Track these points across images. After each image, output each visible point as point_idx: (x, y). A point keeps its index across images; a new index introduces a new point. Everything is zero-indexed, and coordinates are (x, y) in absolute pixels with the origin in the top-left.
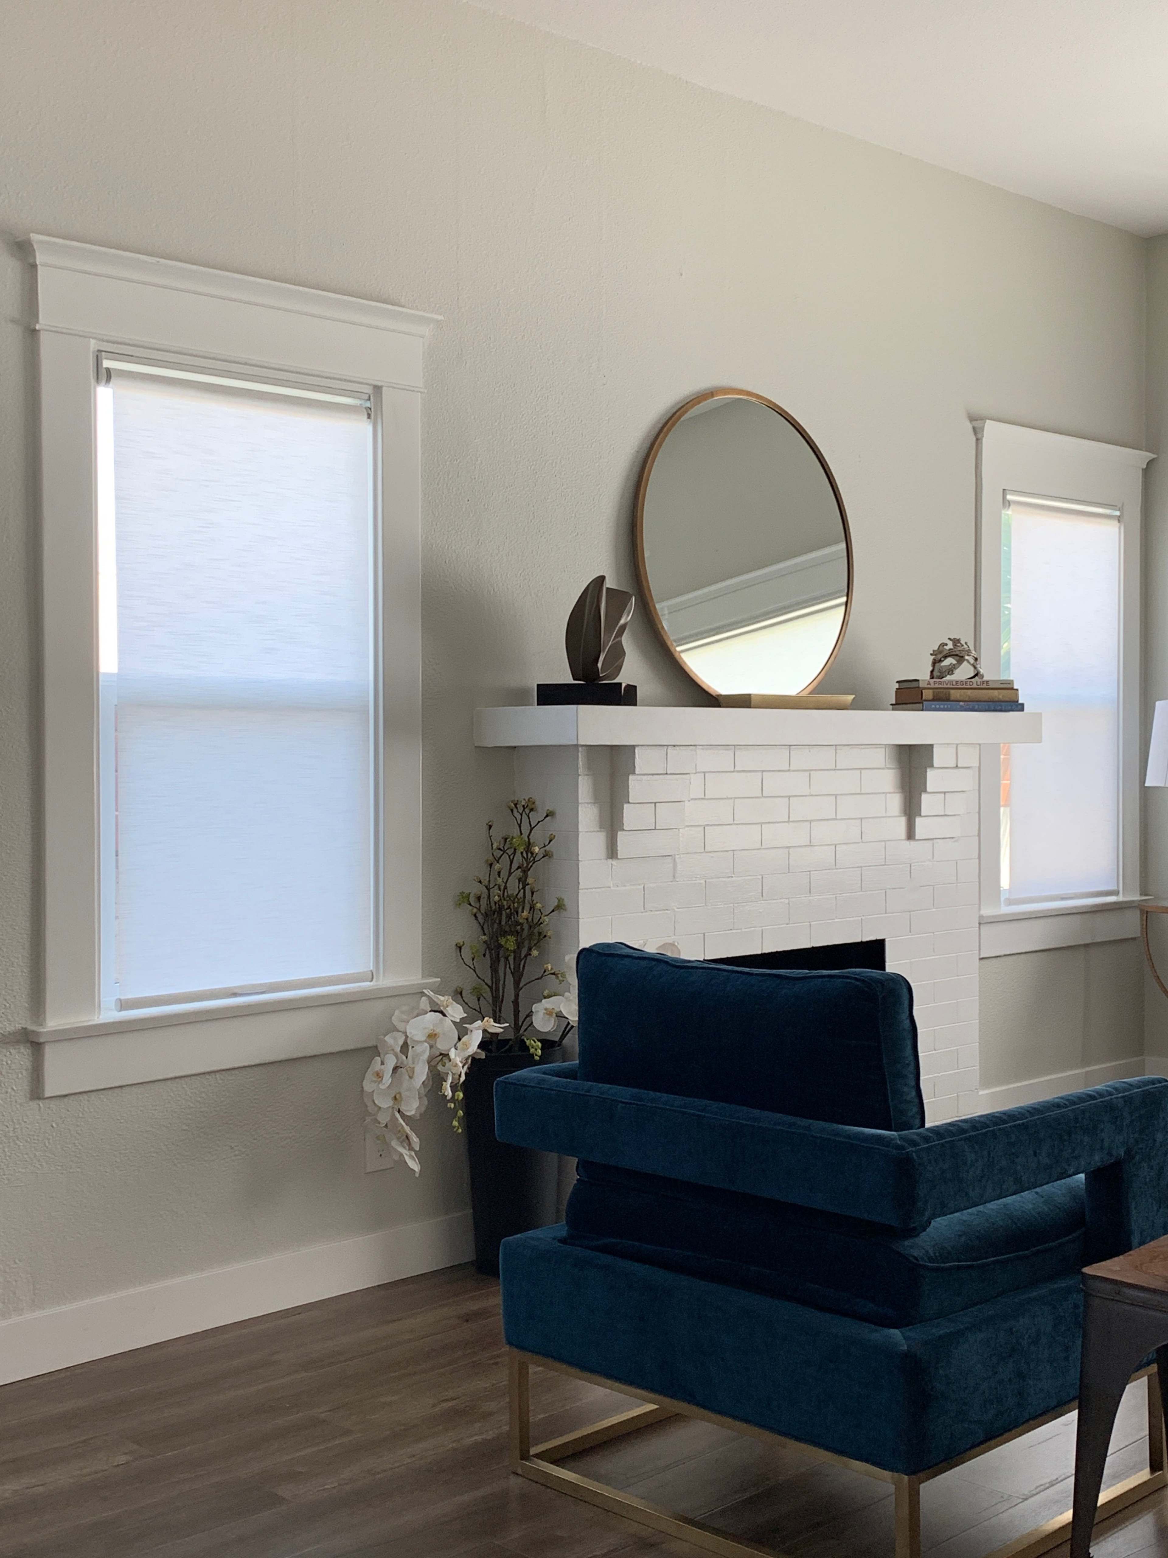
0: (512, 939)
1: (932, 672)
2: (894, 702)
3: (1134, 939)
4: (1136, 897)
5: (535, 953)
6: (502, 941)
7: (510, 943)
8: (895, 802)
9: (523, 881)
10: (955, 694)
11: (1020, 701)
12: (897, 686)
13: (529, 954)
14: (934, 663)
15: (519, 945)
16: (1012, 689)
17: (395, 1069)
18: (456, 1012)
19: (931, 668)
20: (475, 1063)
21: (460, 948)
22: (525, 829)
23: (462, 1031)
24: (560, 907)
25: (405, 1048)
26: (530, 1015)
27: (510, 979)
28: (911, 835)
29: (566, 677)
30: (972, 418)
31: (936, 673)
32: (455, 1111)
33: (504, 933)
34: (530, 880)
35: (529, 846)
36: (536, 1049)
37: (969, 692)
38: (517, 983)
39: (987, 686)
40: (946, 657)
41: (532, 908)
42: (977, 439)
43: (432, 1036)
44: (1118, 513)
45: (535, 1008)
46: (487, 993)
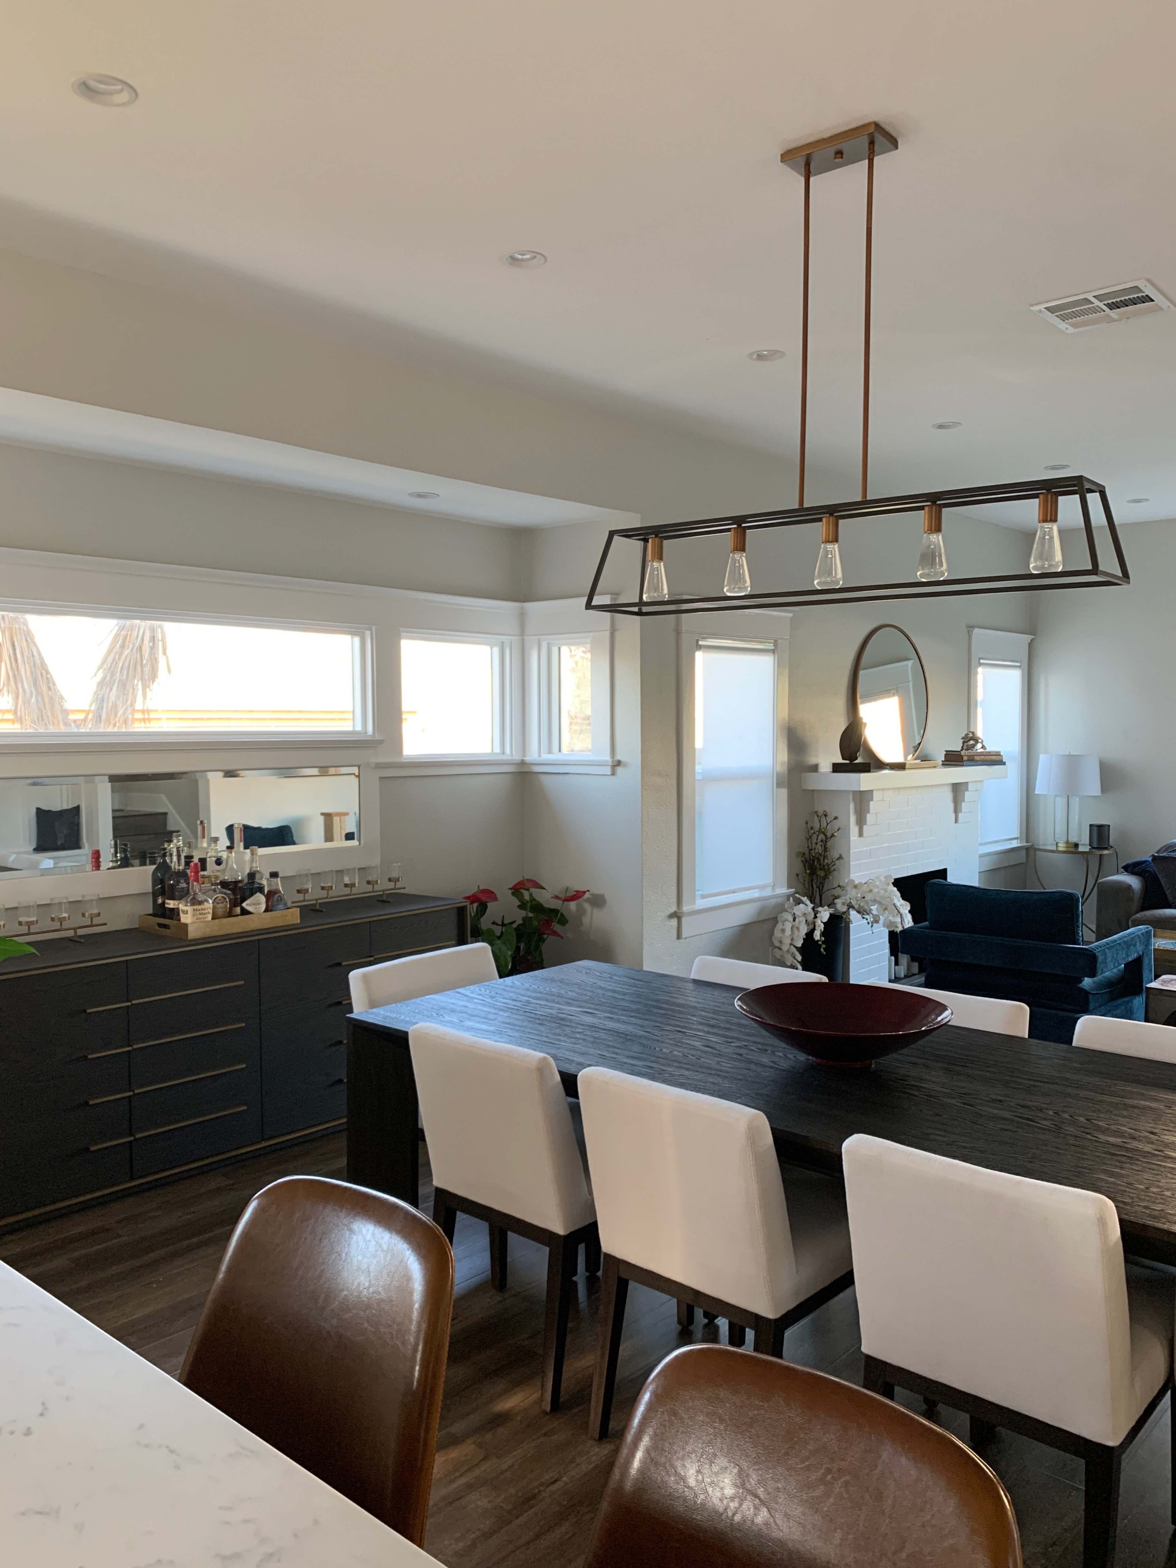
0: (822, 872)
1: (962, 747)
2: (944, 760)
3: (1023, 863)
4: (1025, 844)
8: (951, 806)
9: (824, 846)
10: (977, 758)
11: (1004, 761)
12: (945, 753)
13: (827, 878)
14: (964, 743)
16: (1000, 755)
18: (811, 905)
19: (962, 745)
21: (797, 875)
22: (824, 825)
24: (839, 858)
25: (795, 919)
27: (818, 889)
28: (956, 821)
30: (968, 627)
31: (965, 748)
33: (818, 869)
34: (827, 846)
35: (826, 832)
37: (983, 757)
39: (989, 754)
40: (969, 740)
41: (828, 858)
42: (969, 636)
43: (804, 914)
44: (1019, 664)
45: (837, 901)
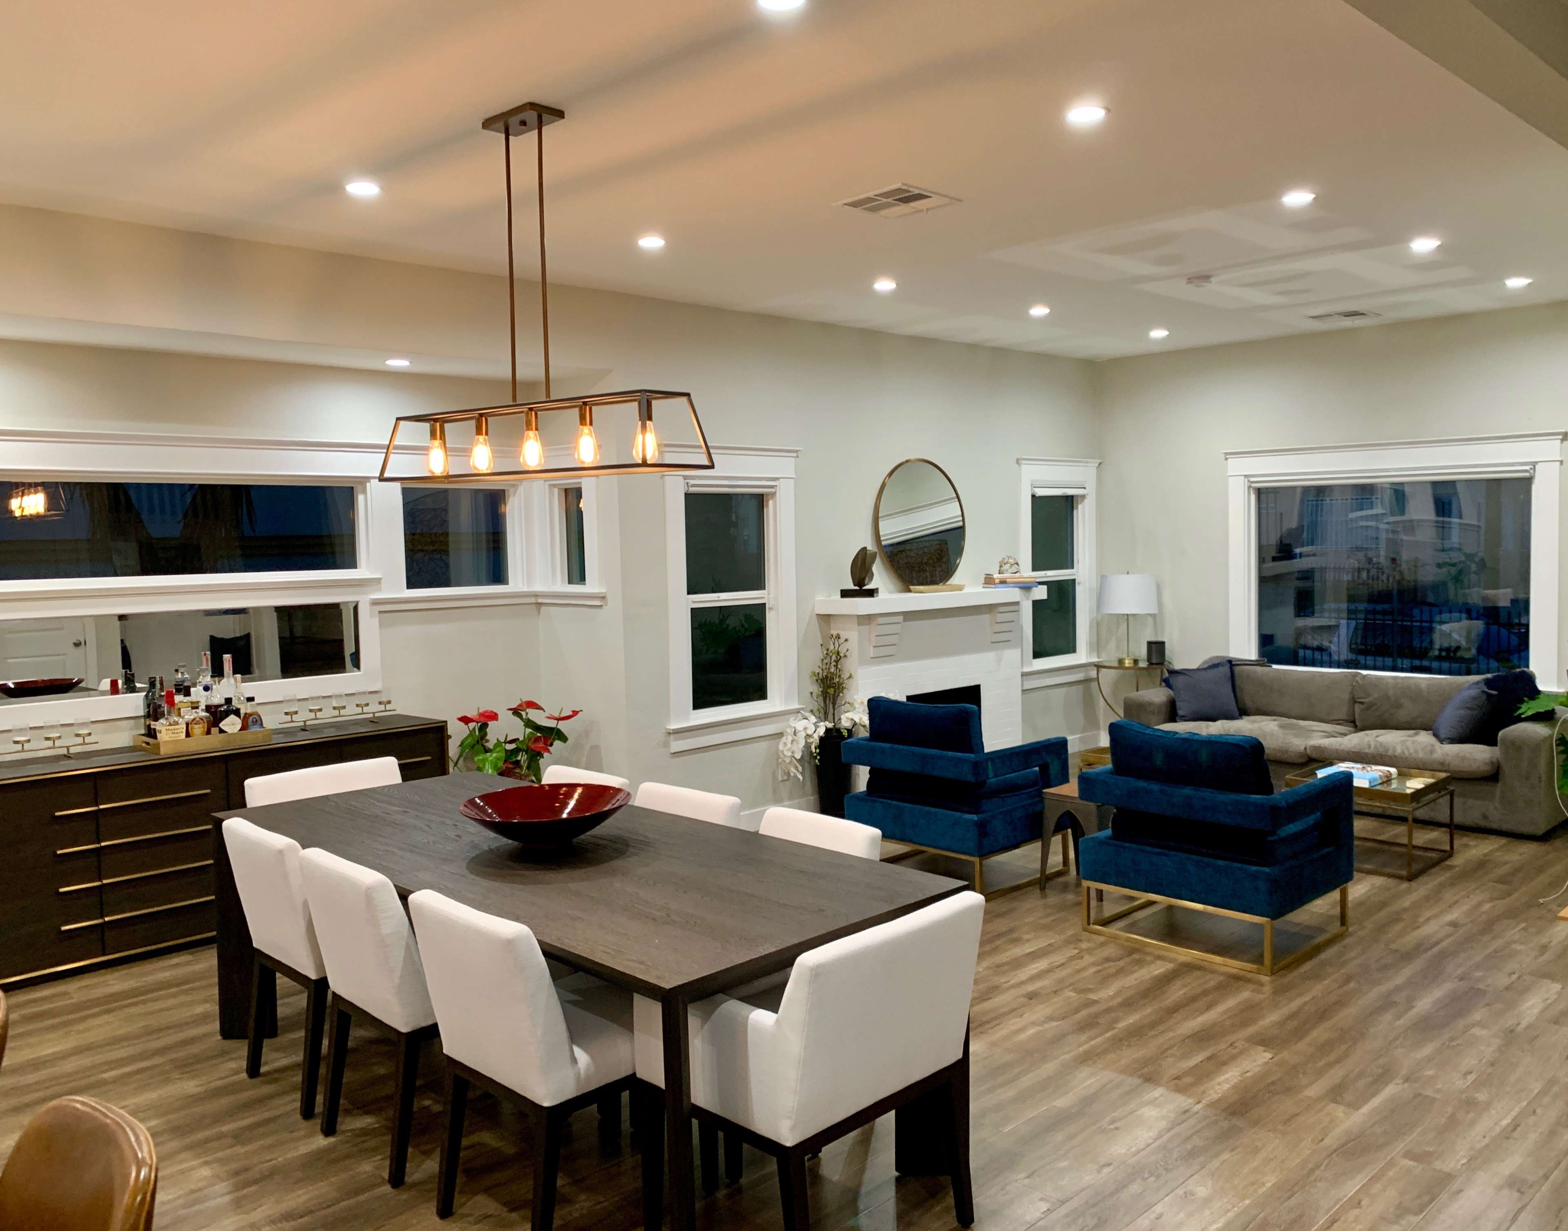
0: (832, 690)
4: (1095, 660)
5: (841, 695)
6: (829, 691)
7: (831, 691)
9: (836, 666)
10: (1009, 581)
12: (985, 576)
13: (838, 695)
15: (835, 691)
17: (792, 741)
18: (813, 719)
20: (821, 739)
21: (811, 693)
22: (837, 646)
23: (817, 727)
24: (850, 677)
25: (795, 733)
26: (840, 719)
27: (831, 706)
29: (851, 586)
30: (1018, 459)
32: (816, 757)
33: (829, 687)
34: (839, 666)
35: (838, 653)
36: (845, 733)
37: (1016, 579)
38: (834, 707)
40: (1005, 565)
41: (840, 676)
43: (805, 729)
45: (842, 717)
46: (822, 710)
